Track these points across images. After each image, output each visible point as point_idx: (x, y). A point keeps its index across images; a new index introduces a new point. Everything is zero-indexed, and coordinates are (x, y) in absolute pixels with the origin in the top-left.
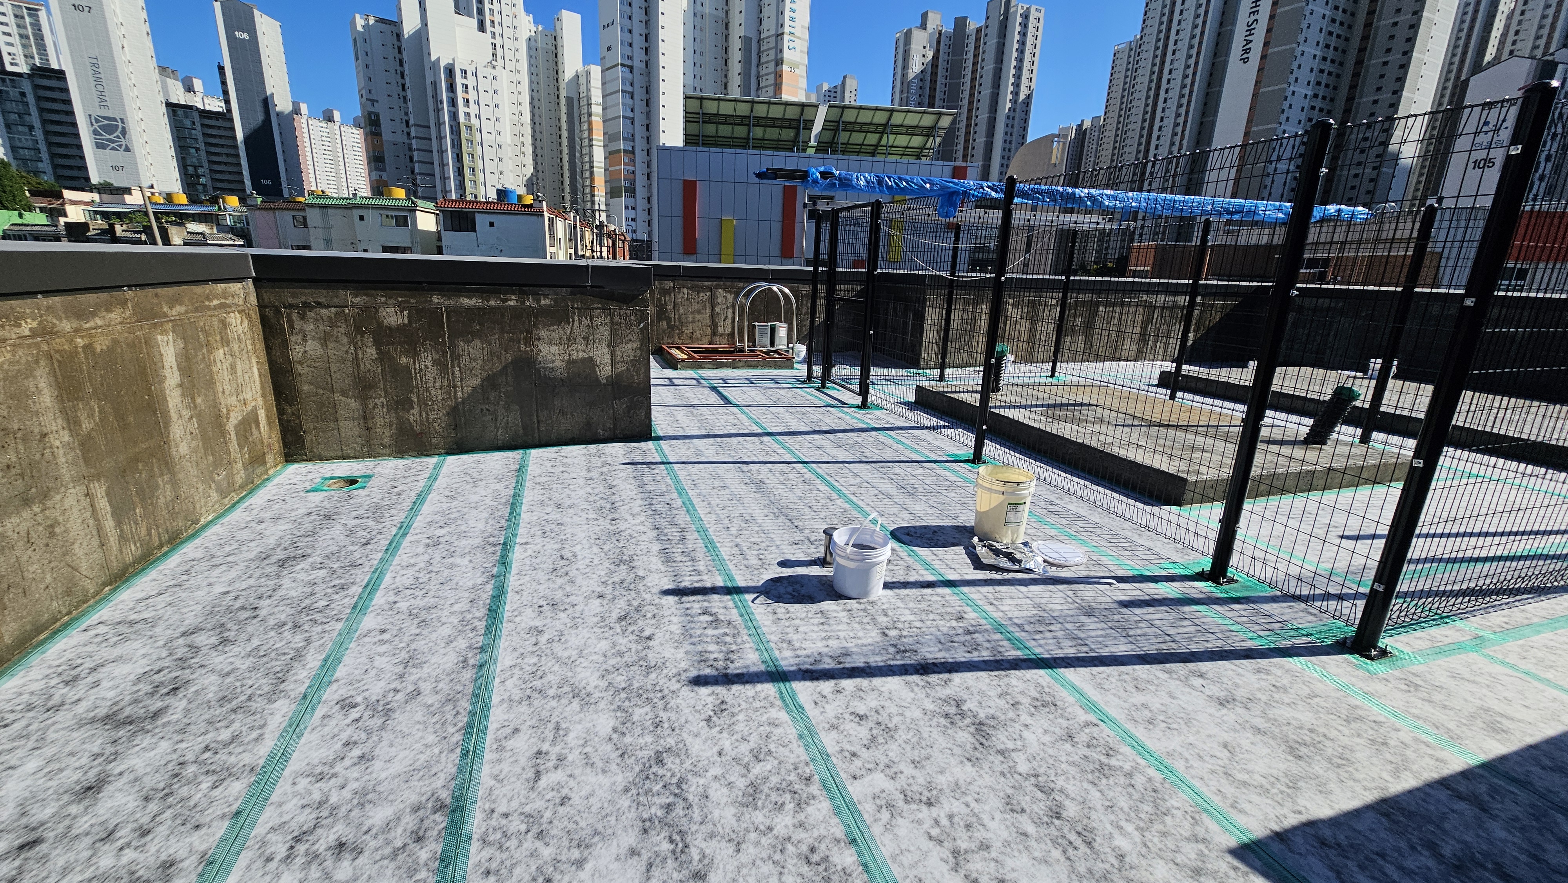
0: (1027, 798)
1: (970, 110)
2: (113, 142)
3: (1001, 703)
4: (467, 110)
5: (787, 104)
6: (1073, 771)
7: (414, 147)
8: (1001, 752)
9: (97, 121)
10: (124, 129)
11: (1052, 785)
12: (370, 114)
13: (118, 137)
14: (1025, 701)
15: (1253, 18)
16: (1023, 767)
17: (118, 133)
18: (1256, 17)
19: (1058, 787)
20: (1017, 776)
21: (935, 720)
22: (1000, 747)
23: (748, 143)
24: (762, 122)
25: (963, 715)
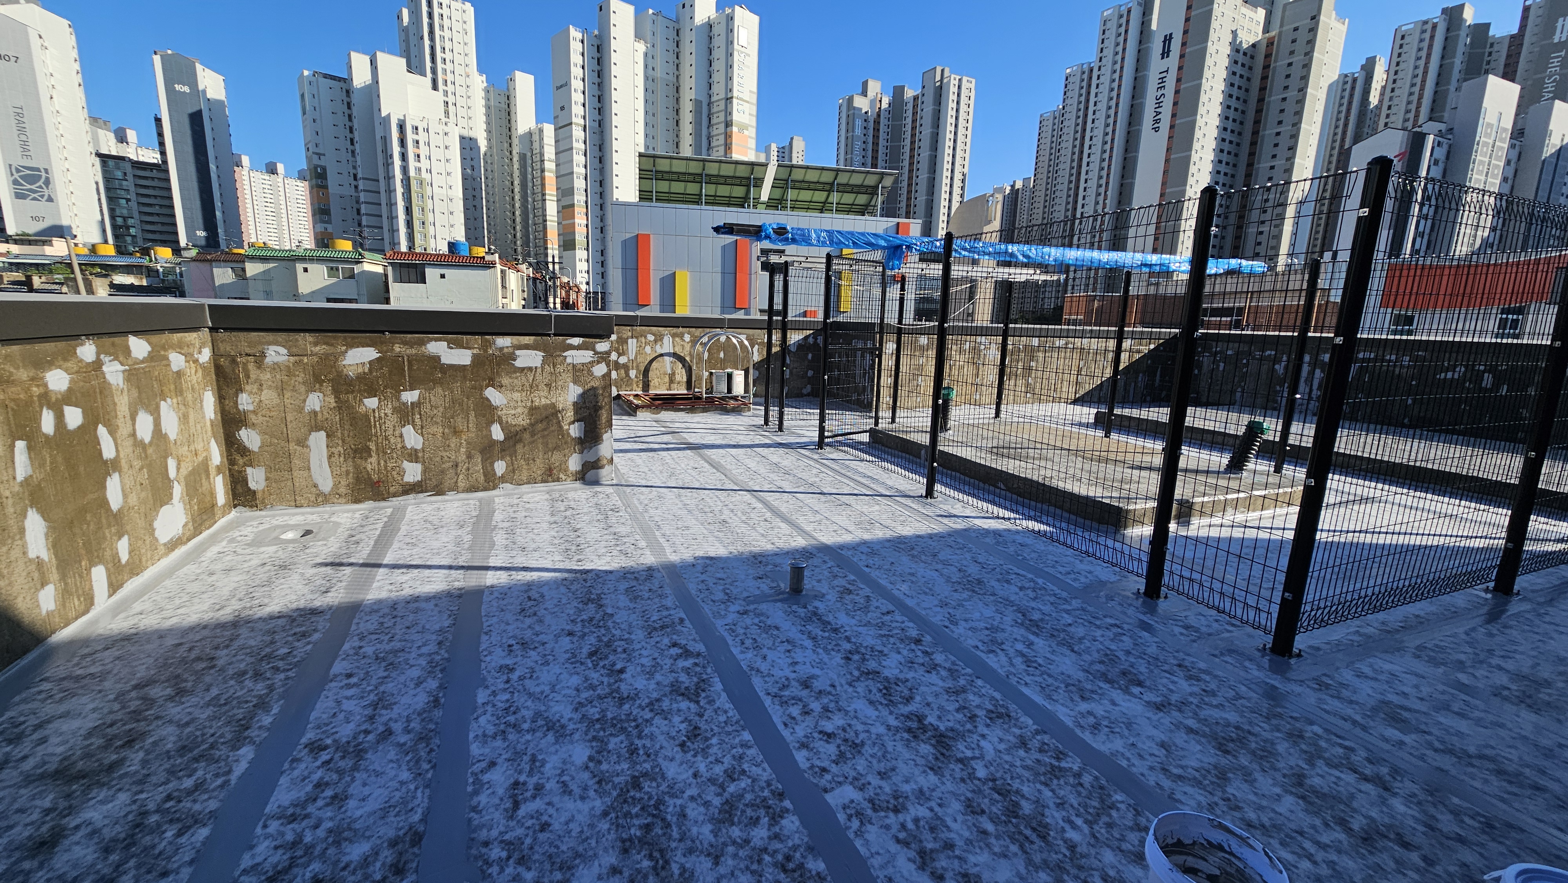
0: (986, 801)
1: (911, 171)
2: (35, 192)
3: (959, 716)
4: (418, 165)
5: (737, 163)
6: (1026, 774)
7: (362, 199)
8: (960, 761)
9: (18, 171)
10: (47, 179)
11: (1009, 788)
12: (316, 167)
13: (40, 187)
14: (981, 713)
15: (1160, 92)
16: (981, 773)
17: (40, 183)
18: (1162, 92)
19: (1014, 789)
20: (976, 782)
21: (899, 735)
22: (960, 755)
23: (700, 199)
24: (713, 180)
25: (924, 729)
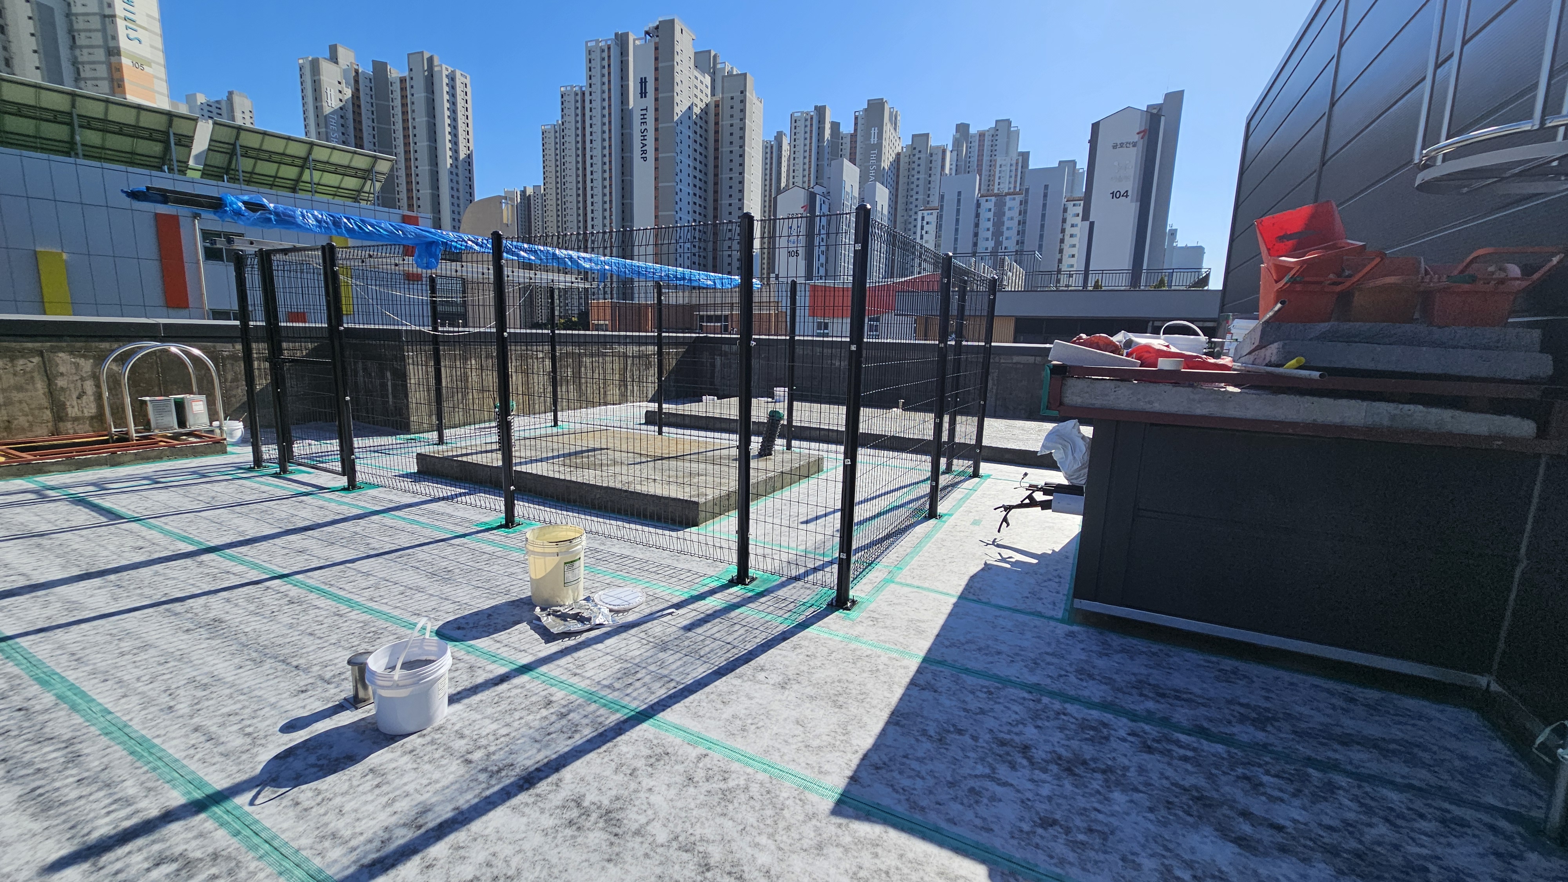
0: (677, 867)
1: (408, 159)
3: (620, 778)
5: (138, 108)
6: (703, 812)
8: (637, 833)
11: (692, 839)
14: (640, 763)
16: (662, 837)
19: (698, 837)
20: (660, 850)
21: (560, 835)
22: (634, 827)
24: (96, 124)
25: (587, 813)
